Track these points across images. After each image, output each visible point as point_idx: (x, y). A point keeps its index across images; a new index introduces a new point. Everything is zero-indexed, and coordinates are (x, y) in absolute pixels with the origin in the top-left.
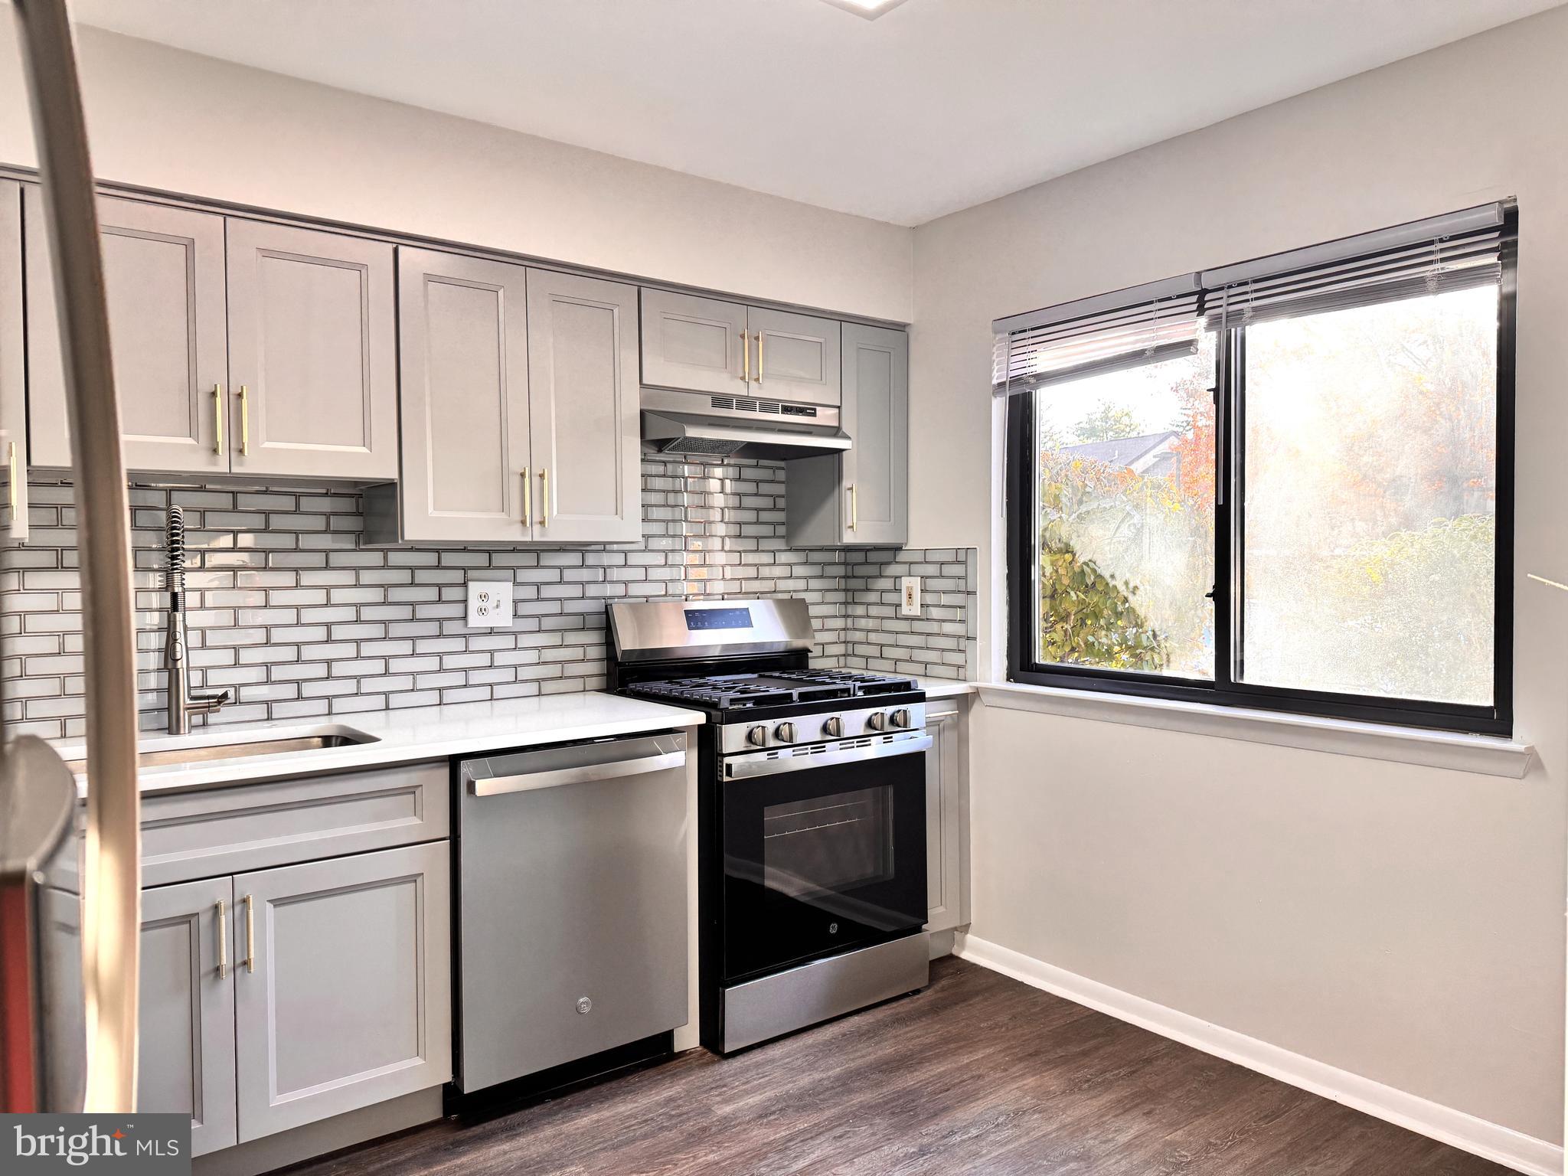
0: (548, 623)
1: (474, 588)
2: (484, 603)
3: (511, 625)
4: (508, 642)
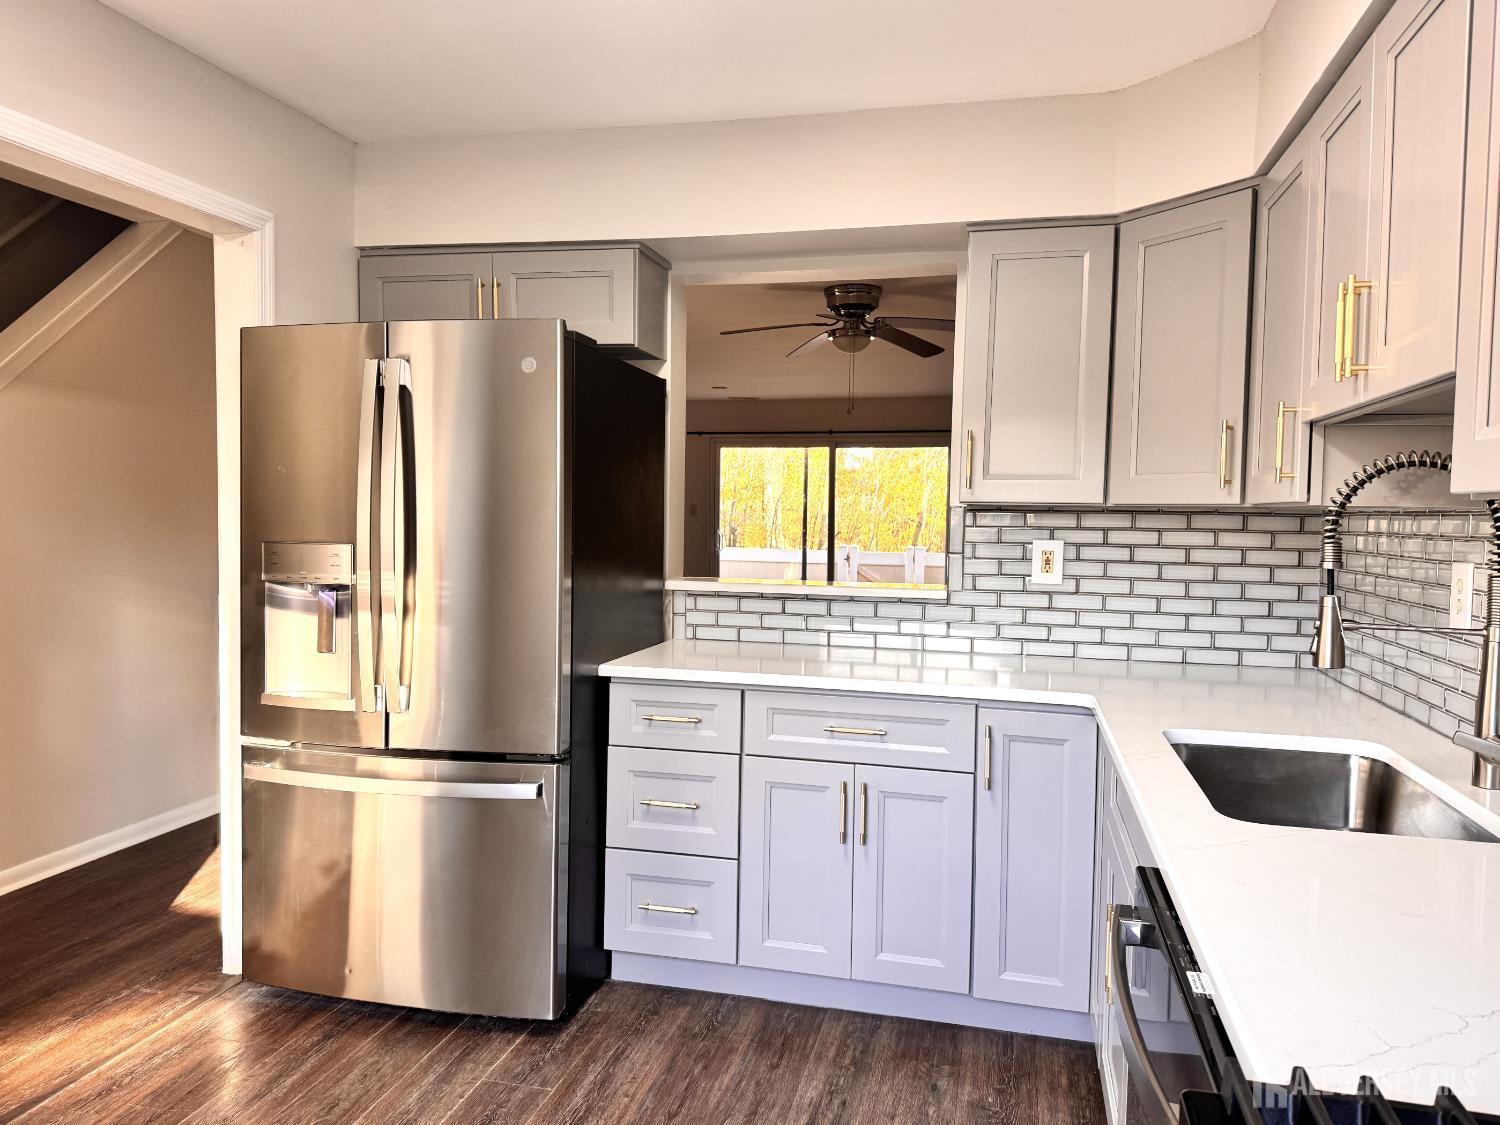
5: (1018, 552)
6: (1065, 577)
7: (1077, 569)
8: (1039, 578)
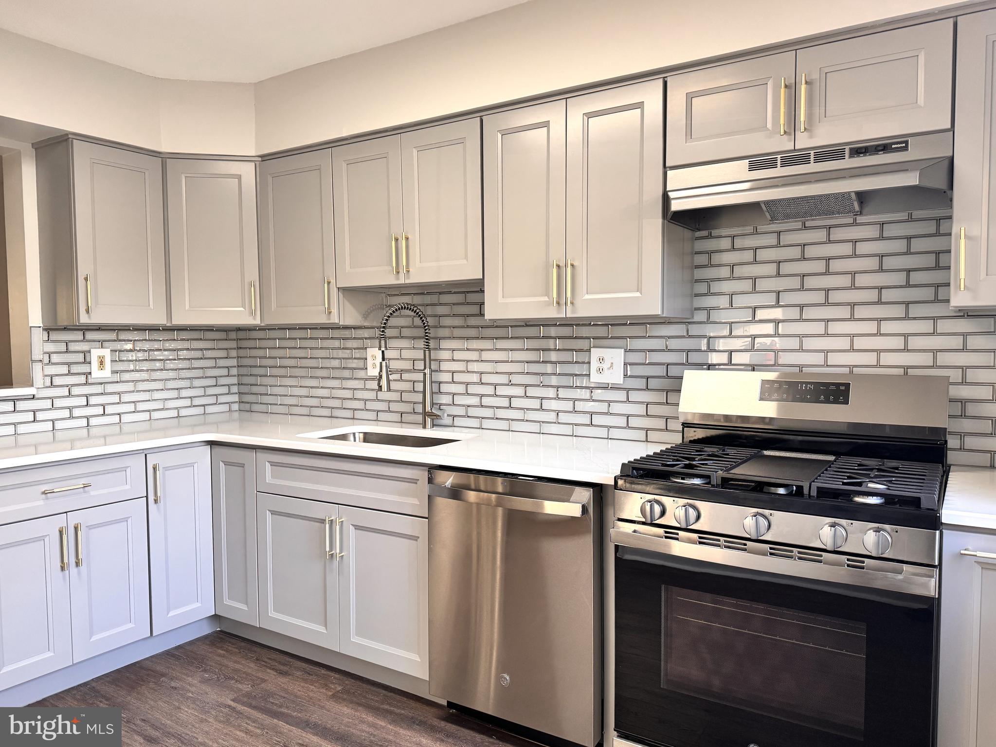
0: (653, 383)
1: (596, 353)
2: (601, 365)
3: (622, 383)
4: (621, 395)
5: (80, 358)
6: (114, 372)
7: (120, 367)
8: (97, 374)
